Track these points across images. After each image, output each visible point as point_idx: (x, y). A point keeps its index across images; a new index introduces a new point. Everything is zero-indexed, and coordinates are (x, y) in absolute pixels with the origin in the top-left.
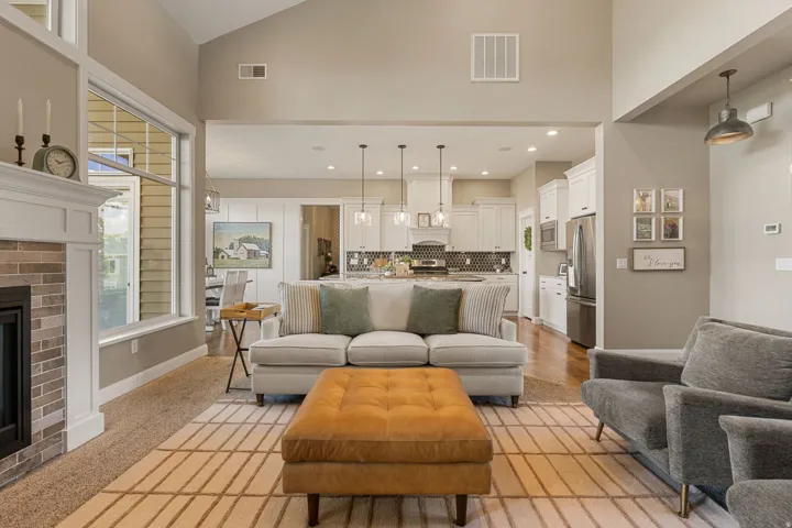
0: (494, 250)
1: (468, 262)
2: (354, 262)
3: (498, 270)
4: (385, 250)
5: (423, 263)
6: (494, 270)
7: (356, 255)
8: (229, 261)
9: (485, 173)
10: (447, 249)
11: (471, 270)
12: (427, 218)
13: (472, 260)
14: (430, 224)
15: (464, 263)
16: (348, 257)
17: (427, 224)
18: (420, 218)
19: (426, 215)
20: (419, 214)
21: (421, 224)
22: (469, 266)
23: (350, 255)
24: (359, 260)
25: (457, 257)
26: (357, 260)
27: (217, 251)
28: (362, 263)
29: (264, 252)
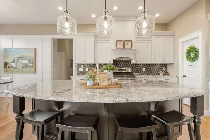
1: (144, 69)
5: (119, 70)
6: (159, 74)
7: (82, 66)
8: (12, 70)
11: (145, 74)
12: (122, 43)
13: (146, 68)
14: (124, 47)
15: (142, 70)
16: (77, 67)
17: (122, 47)
18: (118, 43)
19: (121, 42)
20: (117, 41)
21: (119, 47)
22: (144, 72)
23: (79, 66)
24: (84, 68)
25: (138, 67)
26: (82, 69)
27: (6, 65)
28: (85, 70)
29: (31, 64)
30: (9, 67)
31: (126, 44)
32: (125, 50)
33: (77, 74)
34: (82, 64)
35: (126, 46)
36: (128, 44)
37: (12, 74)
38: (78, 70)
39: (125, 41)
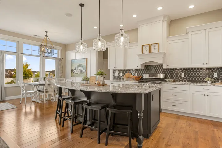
0: (205, 66)
1: (183, 75)
2: (116, 75)
3: (209, 82)
4: (128, 68)
5: (150, 76)
6: (206, 82)
7: (117, 71)
8: (76, 74)
9: (191, 7)
10: (164, 67)
11: (185, 81)
12: (148, 48)
13: (186, 74)
14: (150, 51)
15: (180, 76)
16: (113, 72)
17: (148, 51)
18: (144, 48)
19: (147, 46)
20: (143, 46)
21: (144, 51)
22: (184, 78)
23: (114, 71)
24: (118, 74)
25: (175, 72)
26: (117, 74)
27: (72, 71)
28: (119, 75)
29: (84, 71)
30: (73, 73)
31: (152, 47)
32: (151, 54)
33: (113, 79)
34: (117, 70)
35: (153, 50)
36: (155, 48)
37: (75, 78)
38: (114, 75)
39: (151, 44)
